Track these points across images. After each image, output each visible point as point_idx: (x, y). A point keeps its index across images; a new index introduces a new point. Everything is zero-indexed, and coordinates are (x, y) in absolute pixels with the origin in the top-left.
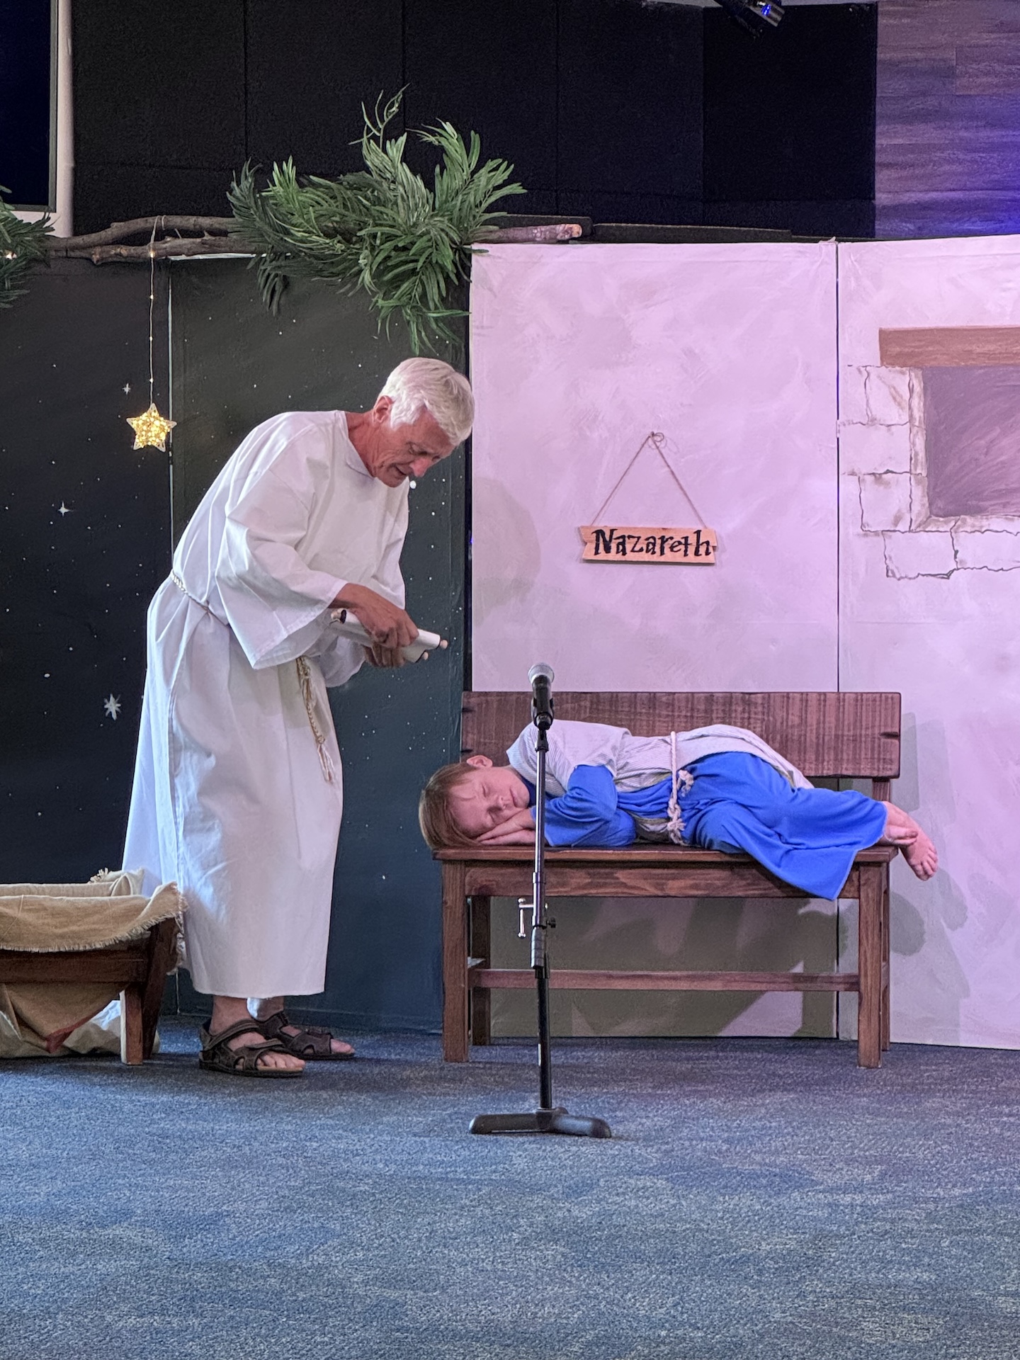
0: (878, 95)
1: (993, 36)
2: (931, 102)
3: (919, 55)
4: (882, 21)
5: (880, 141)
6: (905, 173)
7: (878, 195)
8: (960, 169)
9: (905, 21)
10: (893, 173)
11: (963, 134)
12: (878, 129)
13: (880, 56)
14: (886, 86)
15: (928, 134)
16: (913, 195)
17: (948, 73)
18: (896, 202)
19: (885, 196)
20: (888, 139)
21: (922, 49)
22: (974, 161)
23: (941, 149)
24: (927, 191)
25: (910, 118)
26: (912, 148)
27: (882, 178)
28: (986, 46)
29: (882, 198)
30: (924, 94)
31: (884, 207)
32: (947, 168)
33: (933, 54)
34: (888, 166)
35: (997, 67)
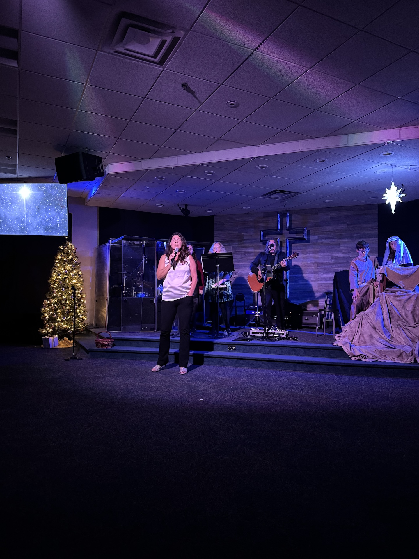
1: (229, 219)
3: (219, 222)
4: (215, 218)
5: (215, 233)
6: (218, 237)
9: (218, 218)
11: (225, 232)
12: (215, 232)
13: (215, 222)
14: (215, 226)
15: (221, 232)
17: (223, 224)
20: (216, 233)
25: (220, 230)
28: (227, 221)
30: (220, 227)
33: (221, 222)
34: (215, 236)
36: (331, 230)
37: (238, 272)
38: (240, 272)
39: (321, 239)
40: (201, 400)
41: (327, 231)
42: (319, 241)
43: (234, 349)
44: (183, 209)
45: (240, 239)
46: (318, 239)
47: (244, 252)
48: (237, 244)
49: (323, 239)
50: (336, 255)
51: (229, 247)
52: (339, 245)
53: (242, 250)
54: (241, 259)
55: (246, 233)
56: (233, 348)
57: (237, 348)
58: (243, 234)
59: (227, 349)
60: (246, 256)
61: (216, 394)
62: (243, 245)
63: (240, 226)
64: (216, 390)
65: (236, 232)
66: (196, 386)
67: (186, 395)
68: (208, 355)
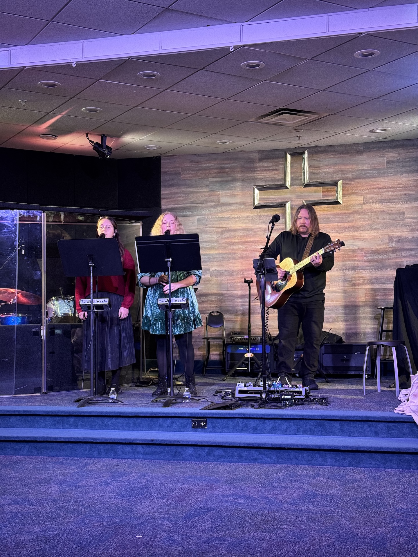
0: (162, 180)
1: (190, 164)
3: (172, 170)
4: (162, 161)
5: (162, 192)
6: (168, 200)
7: (162, 206)
8: (182, 199)
9: (168, 161)
10: (166, 200)
11: (183, 190)
12: (162, 189)
13: (162, 170)
14: (164, 178)
15: (174, 190)
16: (171, 206)
17: (179, 174)
18: (167, 208)
19: (164, 206)
20: (164, 191)
21: (172, 168)
22: (186, 197)
23: (177, 193)
24: (174, 205)
25: (170, 186)
26: (170, 194)
27: (163, 202)
28: (188, 167)
30: (173, 180)
31: (164, 209)
32: (179, 199)
33: (175, 169)
34: (165, 198)
35: (191, 172)
36: (389, 186)
37: (211, 270)
38: (214, 269)
39: (370, 203)
40: (137, 536)
41: (381, 188)
42: (365, 207)
43: (205, 426)
45: (213, 204)
46: (364, 204)
47: (220, 230)
48: (206, 213)
49: (374, 202)
50: (399, 234)
51: (191, 218)
52: (403, 213)
53: (218, 226)
55: (225, 191)
56: (202, 424)
57: (209, 425)
58: (219, 194)
59: (191, 426)
60: (225, 238)
61: (168, 522)
62: (219, 215)
63: (213, 177)
64: (168, 514)
65: (205, 190)
66: (129, 508)
67: (108, 528)
68: (152, 440)
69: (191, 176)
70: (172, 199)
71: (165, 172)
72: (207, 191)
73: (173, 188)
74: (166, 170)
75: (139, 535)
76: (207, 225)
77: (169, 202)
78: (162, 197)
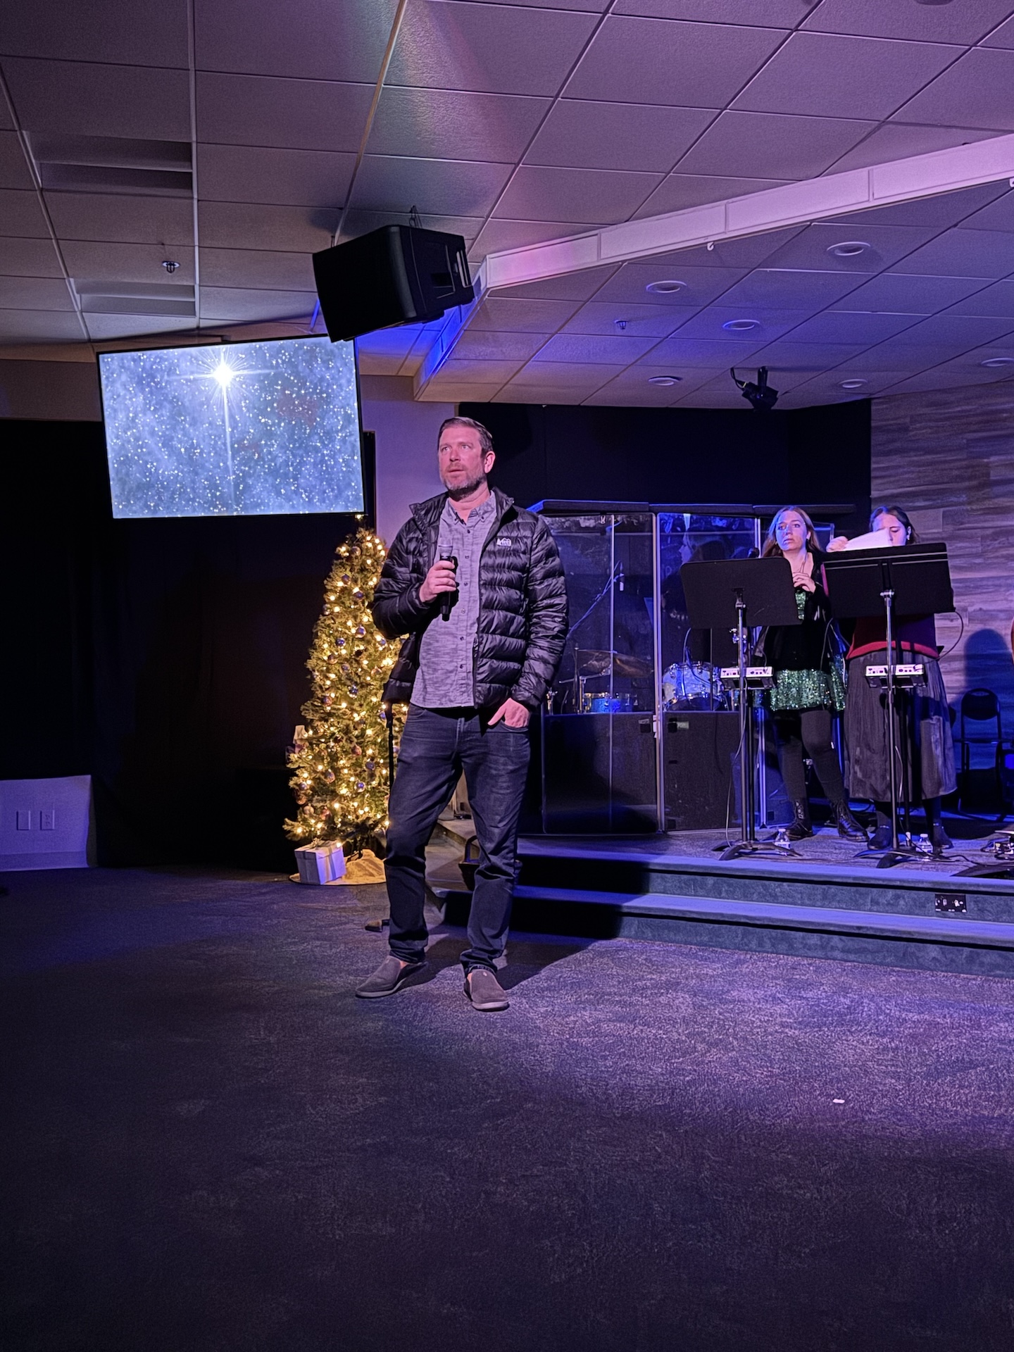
0: (872, 443)
1: (928, 409)
2: (898, 444)
3: (892, 422)
4: (873, 408)
5: (873, 466)
6: (885, 480)
7: (872, 492)
8: (913, 476)
9: (884, 406)
10: (879, 481)
11: (915, 458)
12: (873, 459)
13: (873, 424)
14: (876, 439)
15: (897, 460)
16: (890, 491)
17: (906, 430)
18: (881, 495)
20: (877, 464)
21: (893, 419)
22: (919, 472)
23: (903, 467)
24: (896, 488)
25: (888, 453)
26: (887, 468)
27: (874, 483)
28: (923, 414)
29: (874, 494)
30: (894, 441)
31: (875, 498)
32: (907, 476)
33: (899, 422)
34: (876, 478)
35: (930, 424)
37: (970, 609)
38: (977, 607)
40: (836, 1101)
43: (962, 907)
44: (750, 385)
45: (974, 483)
47: (990, 532)
48: (961, 500)
51: (931, 512)
53: (986, 525)
54: (977, 555)
55: (1000, 457)
56: (957, 904)
57: (971, 904)
58: (988, 463)
59: (934, 907)
60: (1000, 547)
61: (893, 1081)
62: (988, 504)
63: (975, 431)
64: (893, 1065)
65: (959, 457)
66: (819, 1047)
67: (781, 1079)
68: (859, 928)
69: (929, 431)
70: (892, 479)
71: (877, 428)
72: (960, 460)
73: (894, 457)
74: (880, 423)
75: (839, 1099)
76: (962, 524)
77: (887, 482)
78: (873, 474)
